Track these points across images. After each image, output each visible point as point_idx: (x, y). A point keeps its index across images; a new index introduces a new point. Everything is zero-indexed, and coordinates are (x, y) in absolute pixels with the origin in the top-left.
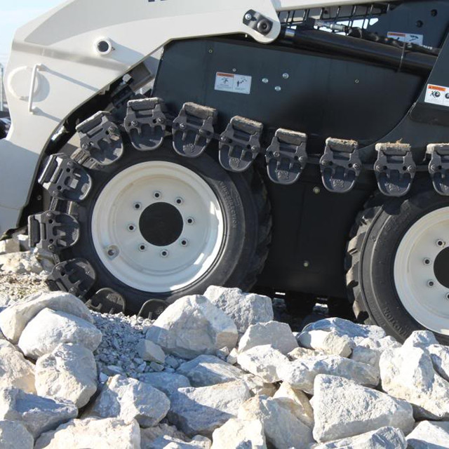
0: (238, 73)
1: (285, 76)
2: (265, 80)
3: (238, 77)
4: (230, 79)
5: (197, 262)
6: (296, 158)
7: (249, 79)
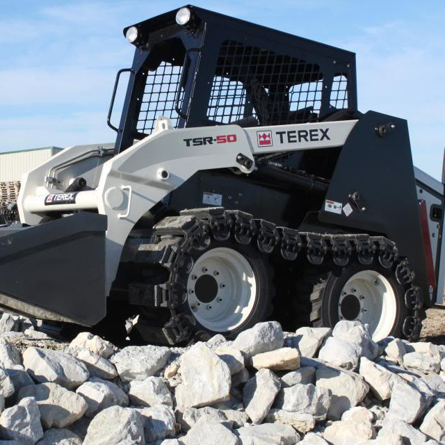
0: (216, 193)
1: (240, 195)
2: (230, 198)
3: (215, 196)
4: (211, 196)
5: (236, 311)
6: (297, 244)
7: (221, 196)
